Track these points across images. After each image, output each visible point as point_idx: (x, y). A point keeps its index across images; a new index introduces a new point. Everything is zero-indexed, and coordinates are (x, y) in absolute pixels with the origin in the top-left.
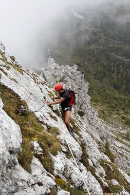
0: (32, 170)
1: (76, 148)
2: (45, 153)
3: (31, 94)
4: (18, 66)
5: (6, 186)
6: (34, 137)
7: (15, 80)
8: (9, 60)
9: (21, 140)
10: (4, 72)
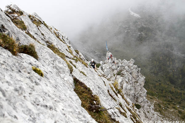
3: (99, 88)
4: (82, 59)
7: (83, 73)
10: (73, 65)
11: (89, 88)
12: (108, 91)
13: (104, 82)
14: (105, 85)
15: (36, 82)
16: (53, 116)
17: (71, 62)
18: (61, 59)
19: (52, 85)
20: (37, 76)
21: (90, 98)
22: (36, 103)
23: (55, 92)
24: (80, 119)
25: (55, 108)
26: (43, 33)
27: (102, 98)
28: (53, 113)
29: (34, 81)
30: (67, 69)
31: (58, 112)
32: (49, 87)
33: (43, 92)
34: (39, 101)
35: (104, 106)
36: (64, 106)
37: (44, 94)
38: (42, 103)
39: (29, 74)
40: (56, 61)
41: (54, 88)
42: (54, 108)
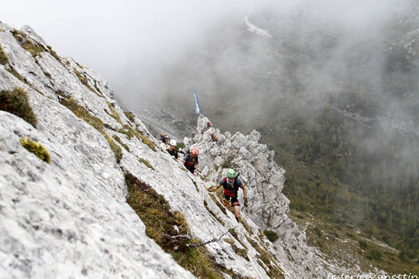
3: (183, 195)
4: (141, 133)
7: (146, 163)
10: (123, 145)
11: (162, 197)
12: (205, 204)
13: (195, 183)
14: (198, 190)
15: (30, 174)
16: (76, 255)
17: (117, 139)
18: (94, 131)
19: (71, 182)
20: (34, 161)
21: (164, 219)
22: (32, 225)
23: (80, 198)
24: (147, 261)
25: (83, 237)
26: (48, 71)
27: (192, 218)
28: (76, 247)
29: (25, 171)
31: (91, 246)
32: (67, 186)
33: (50, 197)
34: (38, 219)
35: (196, 235)
36: (104, 231)
37: (52, 202)
38: (49, 224)
39: (12, 156)
40: (82, 134)
41: (78, 191)
42: (80, 237)
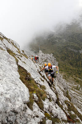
0: (33, 109)
1: (54, 96)
2: (39, 100)
3: (32, 69)
4: (25, 55)
5: (22, 121)
6: (34, 92)
7: (24, 62)
8: (22, 52)
9: (29, 96)
12: (38, 70)
13: (36, 66)
30: (15, 61)
36: (6, 78)
40: (10, 58)
41: (3, 72)
42: (2, 80)
